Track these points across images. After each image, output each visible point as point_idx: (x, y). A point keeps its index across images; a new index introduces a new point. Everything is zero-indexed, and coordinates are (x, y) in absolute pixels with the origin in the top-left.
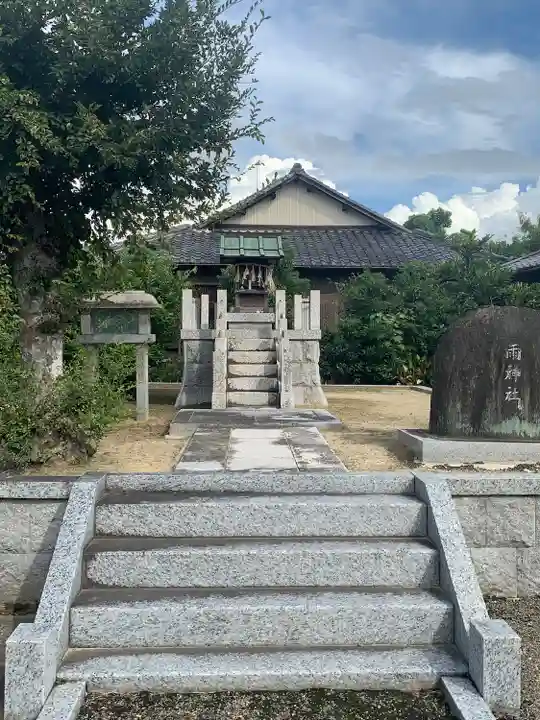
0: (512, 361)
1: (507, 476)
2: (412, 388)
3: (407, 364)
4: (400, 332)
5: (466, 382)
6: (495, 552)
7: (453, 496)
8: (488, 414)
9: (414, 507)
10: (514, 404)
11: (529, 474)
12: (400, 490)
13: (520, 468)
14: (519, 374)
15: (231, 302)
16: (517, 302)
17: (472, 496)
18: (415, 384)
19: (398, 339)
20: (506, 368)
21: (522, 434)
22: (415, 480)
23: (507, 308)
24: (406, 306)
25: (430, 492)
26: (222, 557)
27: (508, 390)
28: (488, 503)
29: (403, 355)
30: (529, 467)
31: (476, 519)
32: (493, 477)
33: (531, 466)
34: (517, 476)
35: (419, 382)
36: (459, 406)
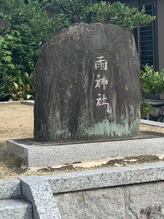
0: (100, 71)
1: (100, 171)
2: (22, 103)
3: (17, 82)
4: (9, 53)
5: (64, 93)
7: (55, 194)
8: (83, 119)
9: (21, 207)
10: (104, 108)
11: (118, 168)
12: (8, 194)
13: (111, 163)
14: (107, 83)
16: (103, 19)
17: (71, 192)
18: (25, 98)
19: (8, 59)
20: (96, 78)
21: (112, 134)
22: (22, 184)
23: (93, 25)
24: (13, 28)
25: (34, 192)
27: (98, 97)
28: (86, 197)
29: (14, 74)
30: (118, 161)
31: (76, 212)
32: (88, 173)
33: (121, 160)
34: (108, 170)
35: (29, 96)
36: (58, 114)
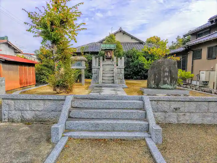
6: (160, 113)
7: (150, 101)
8: (160, 83)
10: (166, 81)
12: (138, 99)
14: (168, 74)
15: (103, 60)
17: (155, 101)
20: (165, 73)
21: (168, 88)
22: (142, 97)
26: (98, 112)
27: (165, 78)
28: (158, 102)
36: (153, 82)
